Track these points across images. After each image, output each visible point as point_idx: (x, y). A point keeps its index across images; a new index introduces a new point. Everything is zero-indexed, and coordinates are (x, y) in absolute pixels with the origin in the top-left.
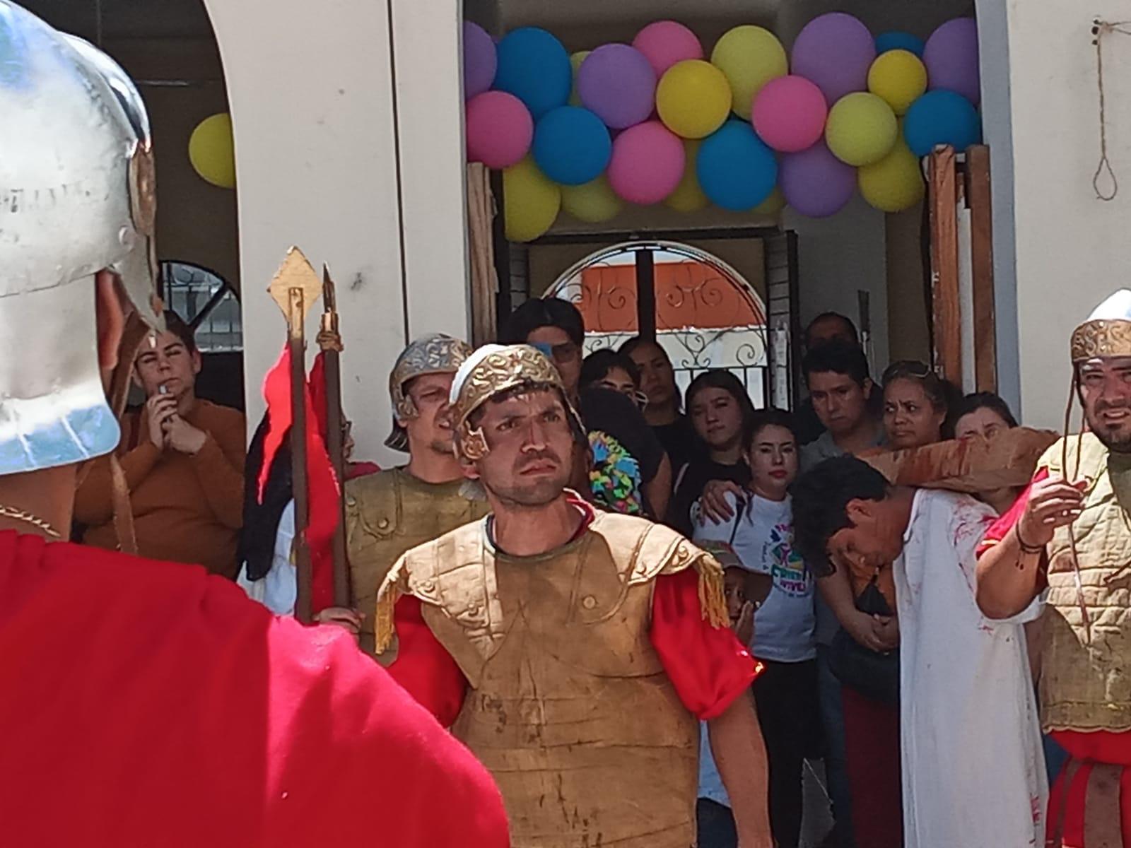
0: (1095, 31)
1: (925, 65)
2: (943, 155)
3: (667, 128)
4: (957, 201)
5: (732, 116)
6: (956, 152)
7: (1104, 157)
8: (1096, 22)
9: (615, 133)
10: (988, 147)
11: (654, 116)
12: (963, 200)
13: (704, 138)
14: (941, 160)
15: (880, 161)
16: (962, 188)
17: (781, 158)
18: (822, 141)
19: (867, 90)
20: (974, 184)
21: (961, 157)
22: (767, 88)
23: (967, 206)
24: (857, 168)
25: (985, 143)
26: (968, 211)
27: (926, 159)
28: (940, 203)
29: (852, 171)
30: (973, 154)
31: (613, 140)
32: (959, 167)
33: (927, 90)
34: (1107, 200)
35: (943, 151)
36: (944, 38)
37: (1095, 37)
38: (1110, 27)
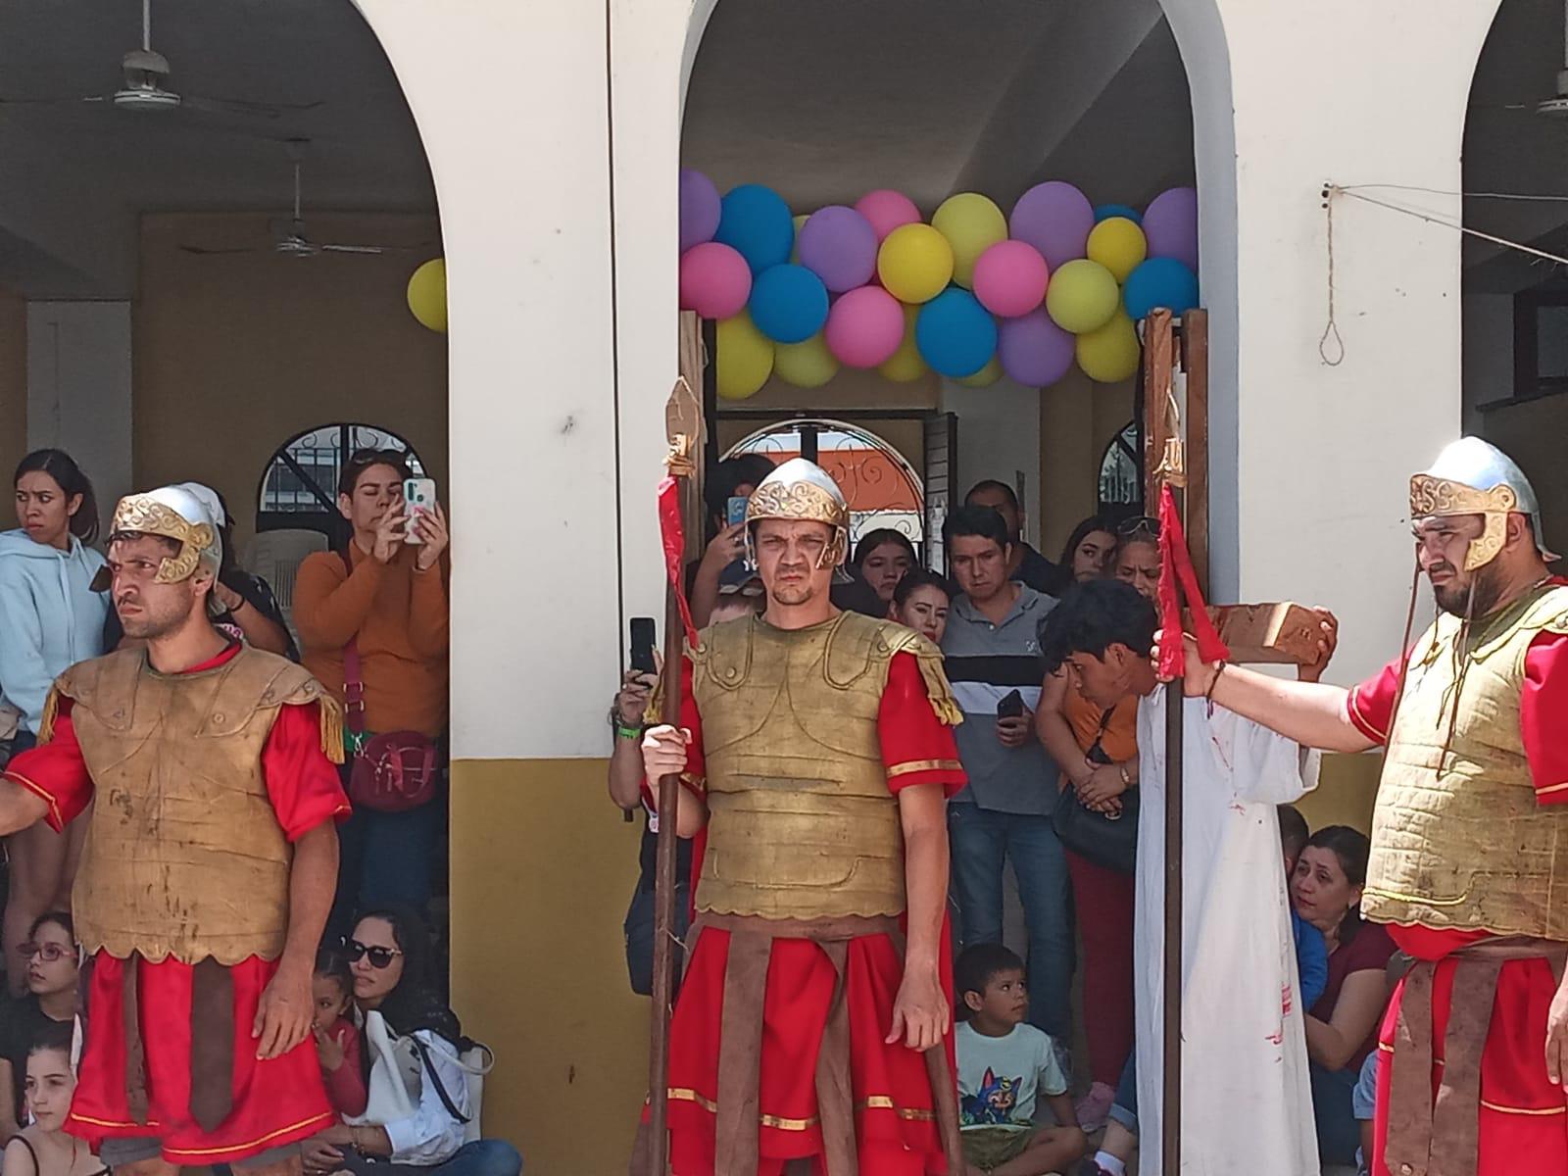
0: (1325, 194)
1: (1144, 231)
2: (1161, 317)
3: (889, 292)
4: (1174, 365)
5: (952, 284)
6: (1174, 315)
7: (1331, 322)
8: (1326, 185)
9: (834, 296)
10: (1206, 311)
11: (875, 281)
12: (1179, 364)
13: (924, 303)
14: (1159, 323)
15: (1099, 330)
16: (1178, 352)
17: (1001, 322)
18: (1042, 308)
19: (1086, 258)
20: (1191, 348)
21: (1177, 322)
22: (988, 253)
23: (1183, 371)
24: (1075, 334)
25: (1202, 306)
26: (1184, 375)
27: (1143, 321)
28: (1156, 367)
29: (1072, 338)
30: (1191, 319)
31: (831, 304)
32: (1176, 331)
33: (1146, 258)
34: (1334, 365)
35: (1162, 313)
36: (1164, 207)
37: (1325, 201)
38: (1341, 191)
